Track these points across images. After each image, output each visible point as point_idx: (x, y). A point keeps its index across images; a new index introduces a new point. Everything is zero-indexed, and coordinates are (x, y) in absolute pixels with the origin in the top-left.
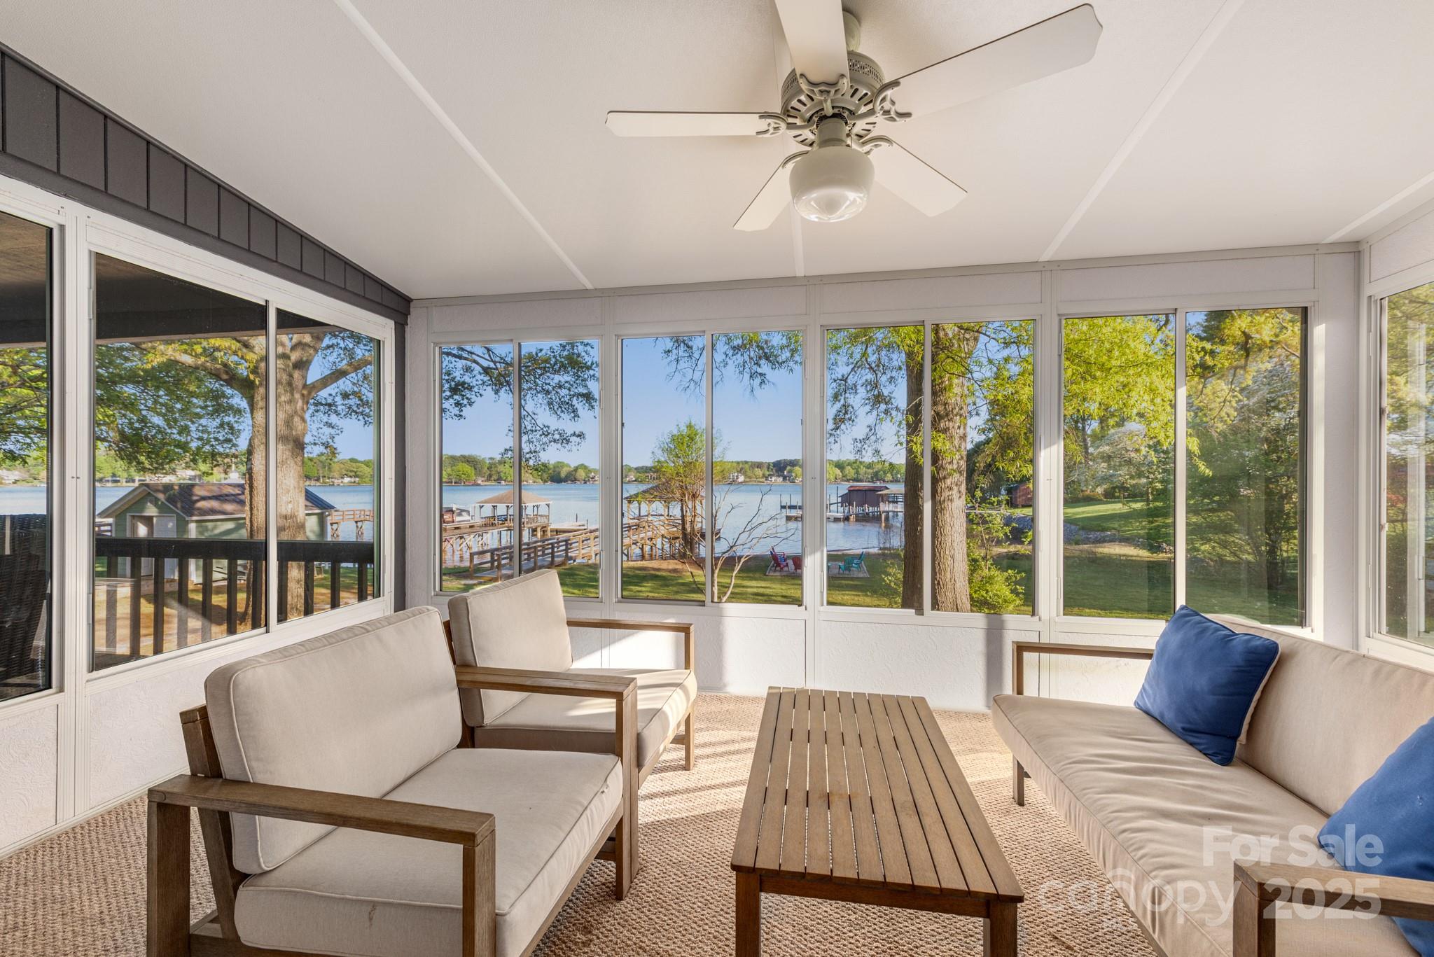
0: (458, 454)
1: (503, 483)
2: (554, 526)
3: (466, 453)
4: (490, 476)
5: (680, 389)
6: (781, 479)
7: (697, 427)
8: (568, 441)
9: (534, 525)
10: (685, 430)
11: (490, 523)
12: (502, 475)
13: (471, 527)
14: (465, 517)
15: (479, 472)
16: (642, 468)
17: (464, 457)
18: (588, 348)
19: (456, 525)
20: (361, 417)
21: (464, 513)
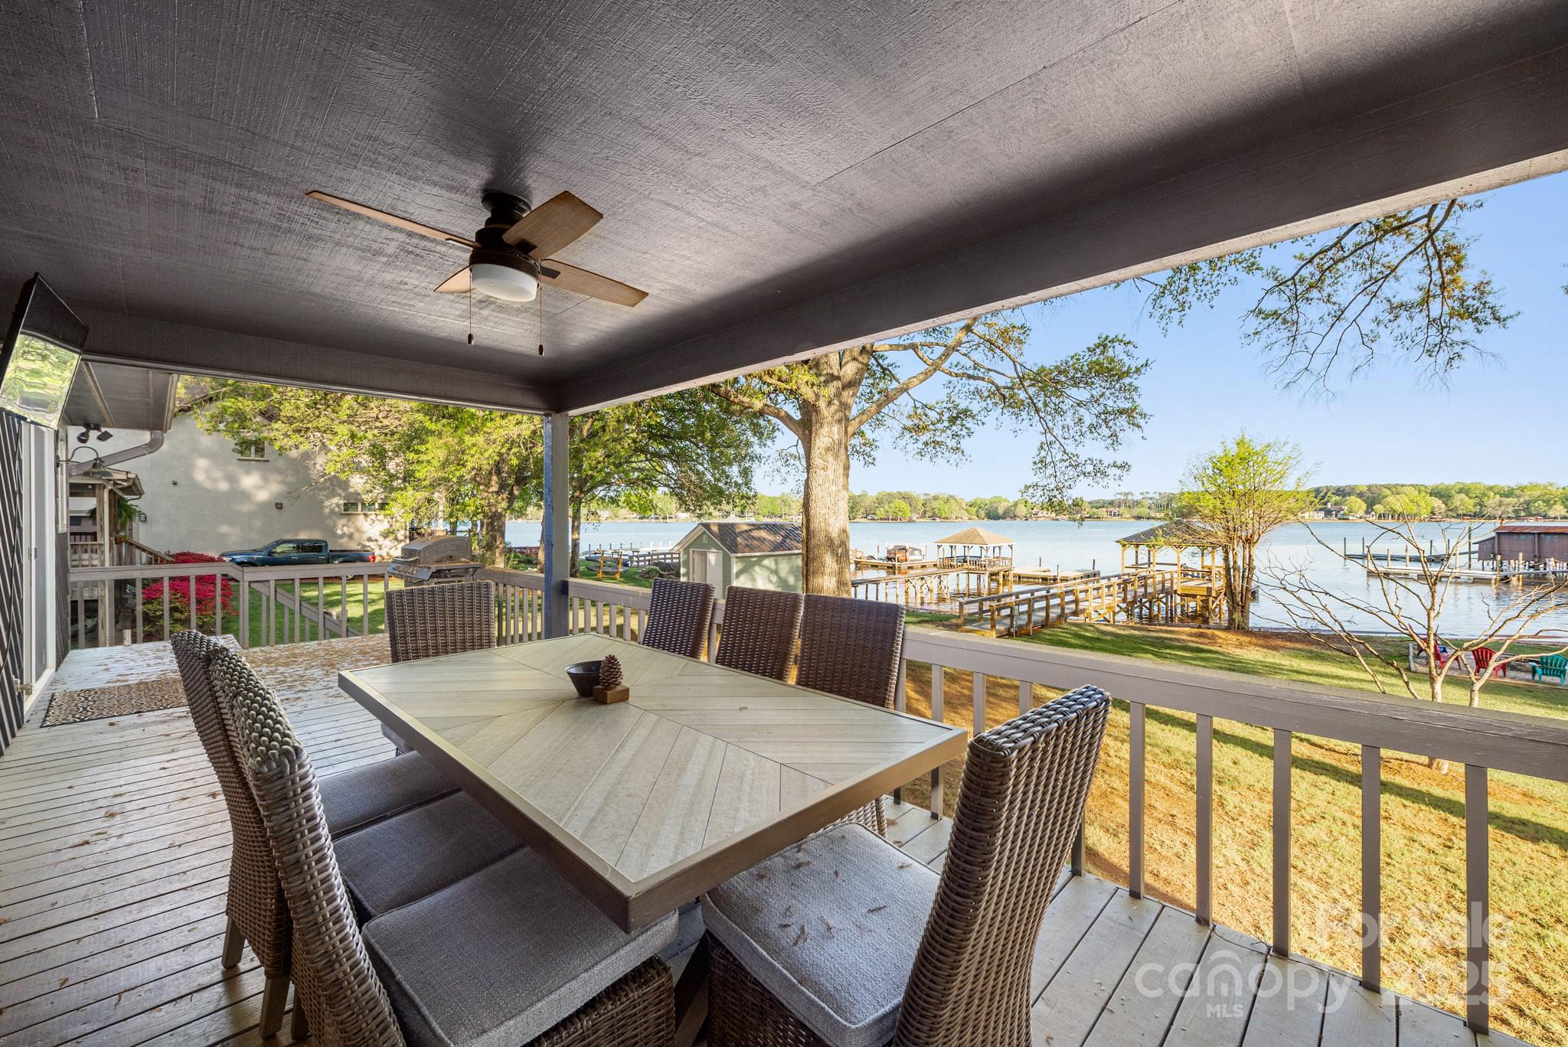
0: (895, 491)
1: (938, 520)
2: (1017, 570)
3: (902, 490)
4: (925, 512)
5: (1280, 387)
6: (1322, 514)
7: (1253, 444)
8: (1104, 474)
9: (995, 569)
10: (1233, 450)
11: (947, 565)
12: (937, 511)
13: (923, 567)
14: (917, 556)
15: (914, 509)
16: (1098, 502)
17: (900, 494)
18: (1130, 347)
19: (908, 564)
20: (861, 458)
21: (916, 552)
